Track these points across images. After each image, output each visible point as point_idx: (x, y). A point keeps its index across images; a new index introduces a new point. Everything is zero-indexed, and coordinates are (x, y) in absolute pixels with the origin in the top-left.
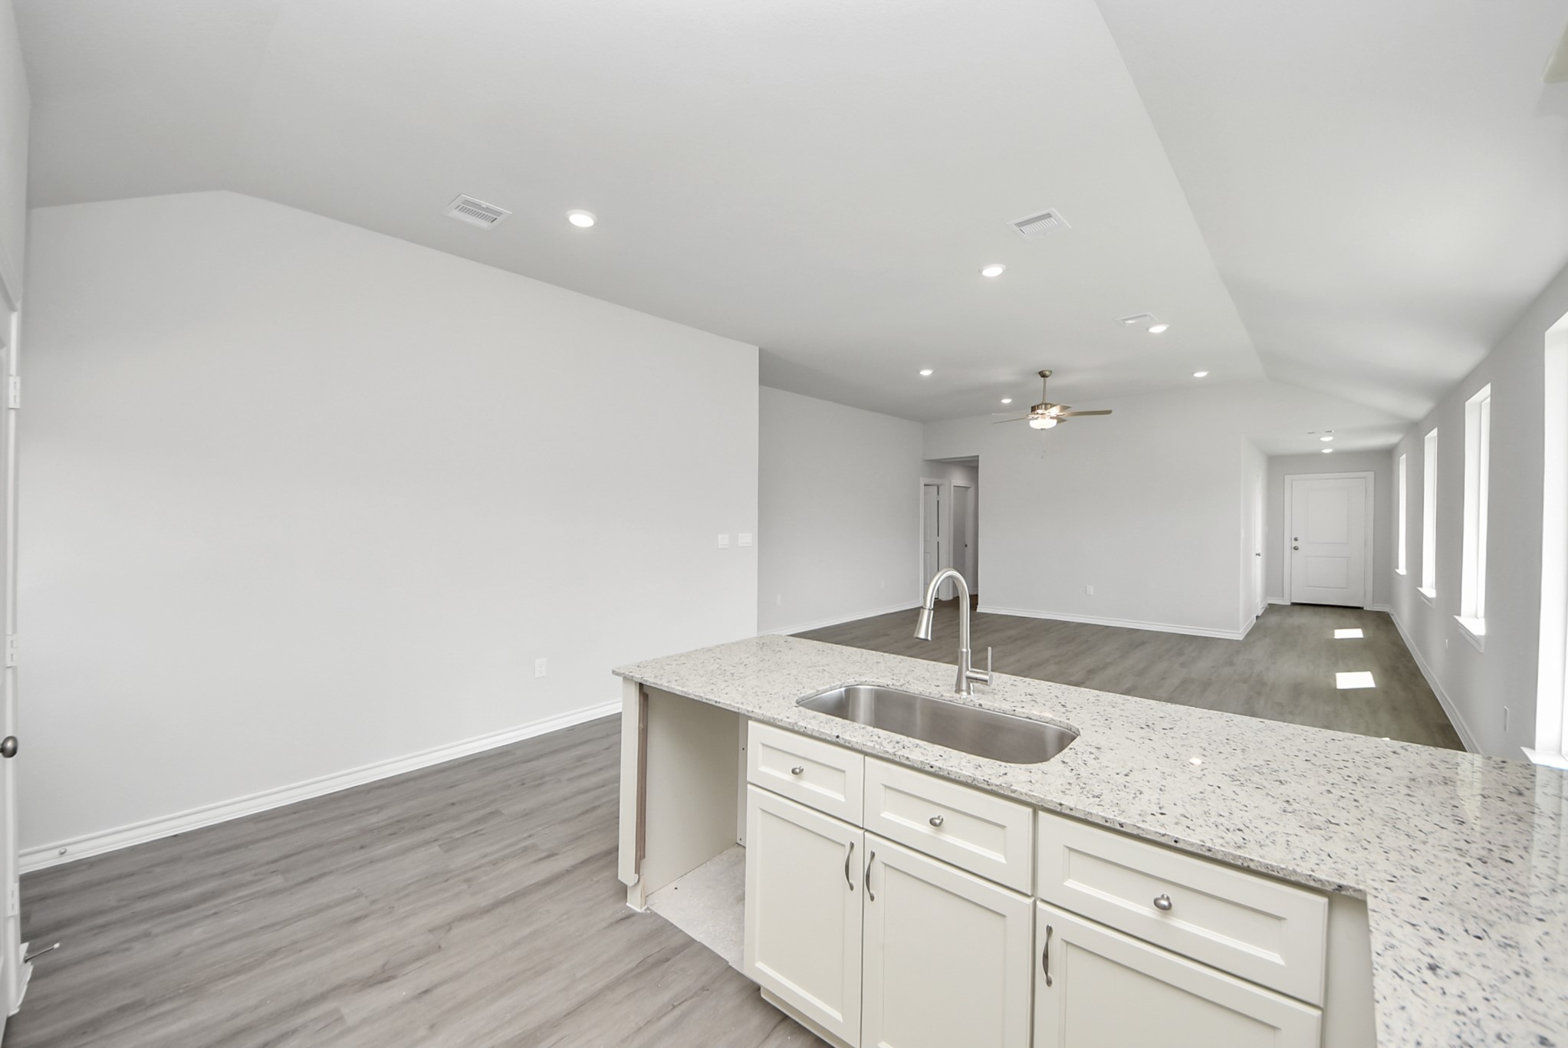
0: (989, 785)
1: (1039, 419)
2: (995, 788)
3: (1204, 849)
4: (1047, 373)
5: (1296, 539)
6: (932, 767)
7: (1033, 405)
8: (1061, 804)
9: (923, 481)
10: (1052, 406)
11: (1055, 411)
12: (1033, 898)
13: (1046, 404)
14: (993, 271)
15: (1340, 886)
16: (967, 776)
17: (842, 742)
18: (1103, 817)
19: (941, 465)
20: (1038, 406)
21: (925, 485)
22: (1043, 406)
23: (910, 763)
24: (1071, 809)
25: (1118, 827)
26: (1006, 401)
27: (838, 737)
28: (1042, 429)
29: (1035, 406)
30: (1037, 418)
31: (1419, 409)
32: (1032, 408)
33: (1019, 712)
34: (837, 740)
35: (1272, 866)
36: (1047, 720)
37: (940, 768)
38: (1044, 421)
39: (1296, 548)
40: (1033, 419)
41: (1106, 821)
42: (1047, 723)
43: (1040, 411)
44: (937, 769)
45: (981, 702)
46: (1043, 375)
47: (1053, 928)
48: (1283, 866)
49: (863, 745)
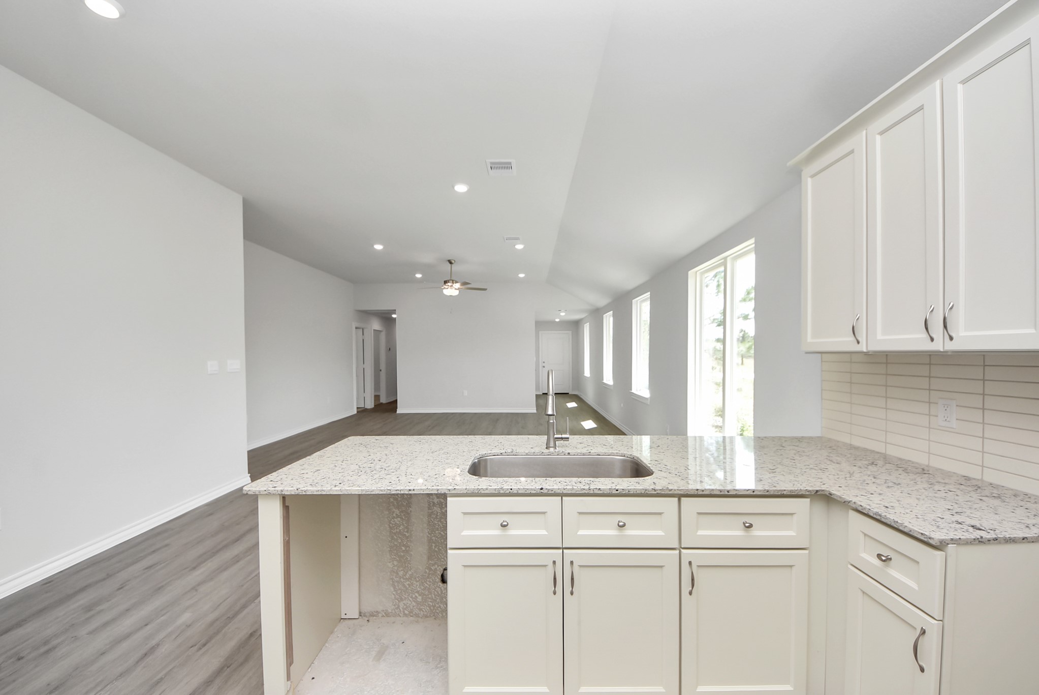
0: (655, 491)
1: (449, 289)
2: (659, 492)
3: (765, 491)
4: (453, 261)
5: (544, 362)
6: (617, 490)
7: (446, 280)
8: (697, 490)
9: (354, 325)
10: (456, 282)
11: (457, 285)
12: (681, 549)
13: (453, 281)
14: (461, 188)
15: (817, 491)
16: (641, 489)
17: (545, 491)
18: (719, 490)
19: (366, 314)
20: (448, 281)
21: (356, 328)
22: (451, 281)
23: (601, 492)
24: (703, 491)
25: (727, 493)
26: (419, 276)
27: (542, 489)
28: (450, 296)
29: (446, 281)
30: (447, 288)
31: (602, 302)
32: (445, 281)
33: (593, 453)
34: (542, 491)
35: (792, 490)
36: (609, 454)
37: (623, 490)
38: (451, 291)
39: (544, 367)
40: (445, 288)
41: (721, 492)
42: (609, 455)
43: (449, 284)
44: (621, 491)
45: (569, 452)
46: (450, 262)
47: (692, 562)
48: (796, 489)
49: (564, 489)
